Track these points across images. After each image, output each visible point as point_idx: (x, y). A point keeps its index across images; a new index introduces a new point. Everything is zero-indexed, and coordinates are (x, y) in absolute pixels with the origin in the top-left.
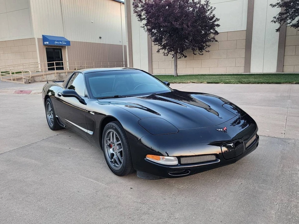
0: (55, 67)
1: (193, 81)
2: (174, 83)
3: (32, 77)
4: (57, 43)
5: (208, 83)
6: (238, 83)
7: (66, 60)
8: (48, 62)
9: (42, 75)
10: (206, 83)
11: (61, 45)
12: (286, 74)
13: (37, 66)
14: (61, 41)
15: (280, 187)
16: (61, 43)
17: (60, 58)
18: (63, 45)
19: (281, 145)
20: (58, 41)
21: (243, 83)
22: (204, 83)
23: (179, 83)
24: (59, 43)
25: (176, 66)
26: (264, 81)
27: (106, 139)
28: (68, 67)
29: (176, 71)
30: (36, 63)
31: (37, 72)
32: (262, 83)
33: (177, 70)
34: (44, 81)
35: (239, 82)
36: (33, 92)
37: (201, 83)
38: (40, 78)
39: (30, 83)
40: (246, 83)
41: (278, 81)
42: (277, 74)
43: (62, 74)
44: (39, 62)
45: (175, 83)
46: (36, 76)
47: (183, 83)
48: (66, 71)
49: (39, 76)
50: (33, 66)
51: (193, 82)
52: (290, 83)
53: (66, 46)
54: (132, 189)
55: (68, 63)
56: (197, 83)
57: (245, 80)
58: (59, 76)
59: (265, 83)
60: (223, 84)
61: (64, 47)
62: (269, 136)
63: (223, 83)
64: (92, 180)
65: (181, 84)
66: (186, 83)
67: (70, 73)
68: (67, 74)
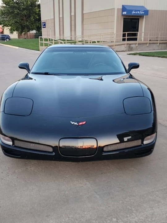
0: (126, 37)
4: (135, 12)
7: (141, 30)
8: (123, 32)
11: (139, 15)
13: (113, 36)
14: (139, 11)
16: (138, 12)
17: (137, 28)
18: (140, 15)
20: (135, 11)
24: (136, 13)
30: (112, 33)
31: (111, 42)
43: (132, 46)
44: (115, 33)
48: (137, 42)
50: (109, 36)
53: (145, 16)
55: (143, 34)
58: (129, 47)
61: (141, 16)
67: (140, 45)
68: (137, 45)
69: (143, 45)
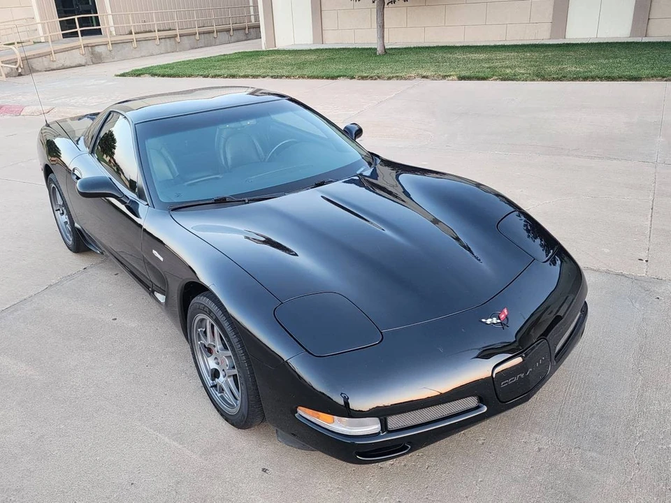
0: (78, 29)
1: (425, 74)
2: (376, 79)
3: (25, 59)
5: (462, 78)
6: (534, 80)
7: (104, 10)
8: (59, 17)
9: (50, 54)
10: (455, 77)
12: (653, 43)
15: (636, 462)
17: (90, 4)
19: (637, 305)
21: (547, 80)
22: (451, 78)
23: (389, 78)
25: (382, 26)
26: (601, 73)
27: (196, 330)
28: (113, 29)
29: (381, 39)
30: (30, 21)
31: (35, 43)
32: (593, 78)
33: (383, 37)
34: (55, 67)
35: (537, 76)
36: (27, 110)
37: (444, 77)
38: (45, 62)
39: (20, 75)
40: (554, 79)
41: (634, 74)
42: (631, 43)
43: (98, 49)
44: (38, 19)
45: (379, 77)
46: (35, 57)
47: (397, 77)
48: (109, 39)
49: (40, 56)
51: (424, 77)
52: (664, 77)
54: (265, 475)
55: (110, 17)
56: (433, 78)
57: (552, 69)
58: (93, 53)
59: (601, 78)
60: (499, 82)
62: (608, 272)
63: (496, 80)
64: (167, 440)
65: (394, 82)
66: (406, 79)
67: (118, 46)
68: (110, 47)
69: (124, 45)
